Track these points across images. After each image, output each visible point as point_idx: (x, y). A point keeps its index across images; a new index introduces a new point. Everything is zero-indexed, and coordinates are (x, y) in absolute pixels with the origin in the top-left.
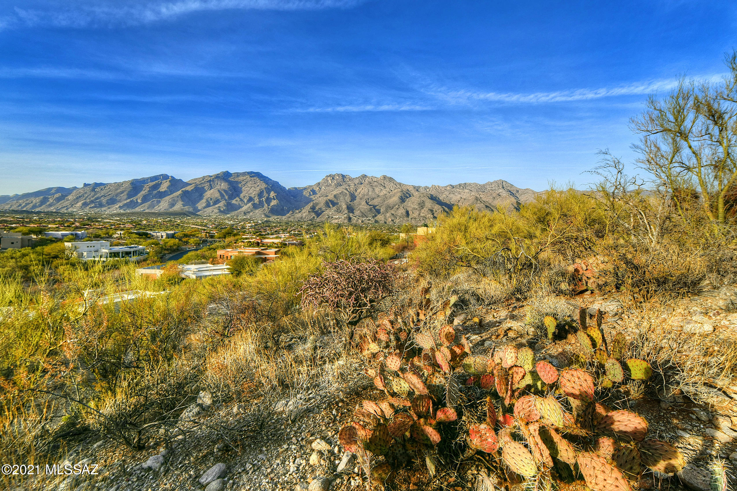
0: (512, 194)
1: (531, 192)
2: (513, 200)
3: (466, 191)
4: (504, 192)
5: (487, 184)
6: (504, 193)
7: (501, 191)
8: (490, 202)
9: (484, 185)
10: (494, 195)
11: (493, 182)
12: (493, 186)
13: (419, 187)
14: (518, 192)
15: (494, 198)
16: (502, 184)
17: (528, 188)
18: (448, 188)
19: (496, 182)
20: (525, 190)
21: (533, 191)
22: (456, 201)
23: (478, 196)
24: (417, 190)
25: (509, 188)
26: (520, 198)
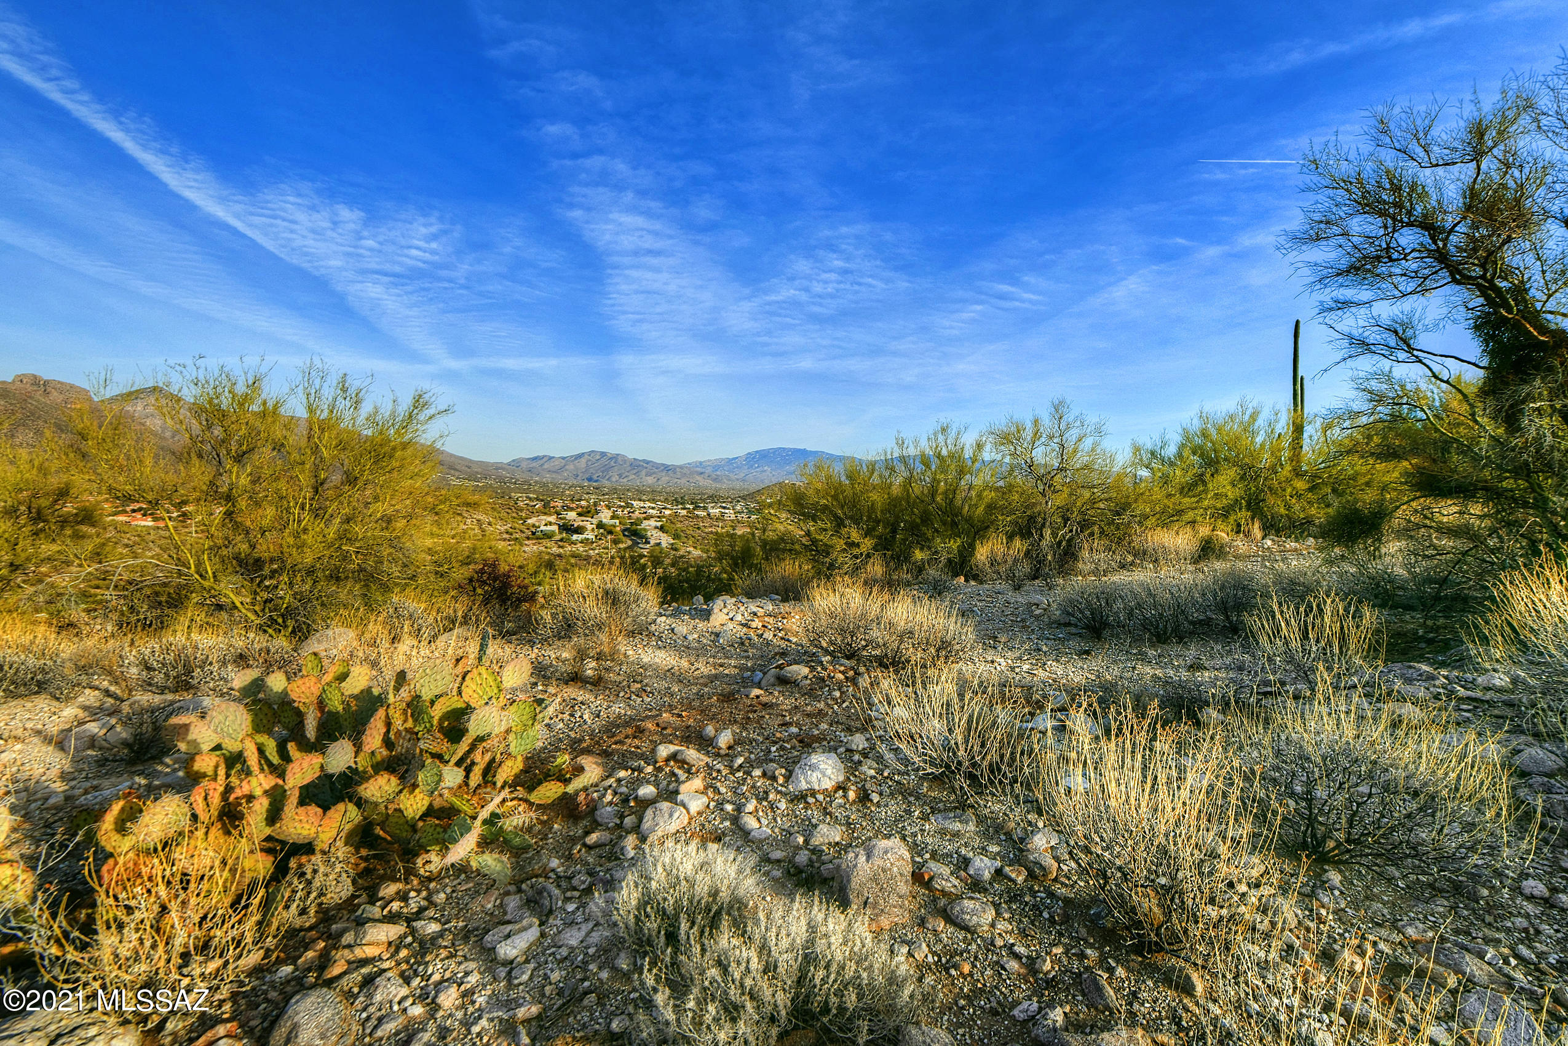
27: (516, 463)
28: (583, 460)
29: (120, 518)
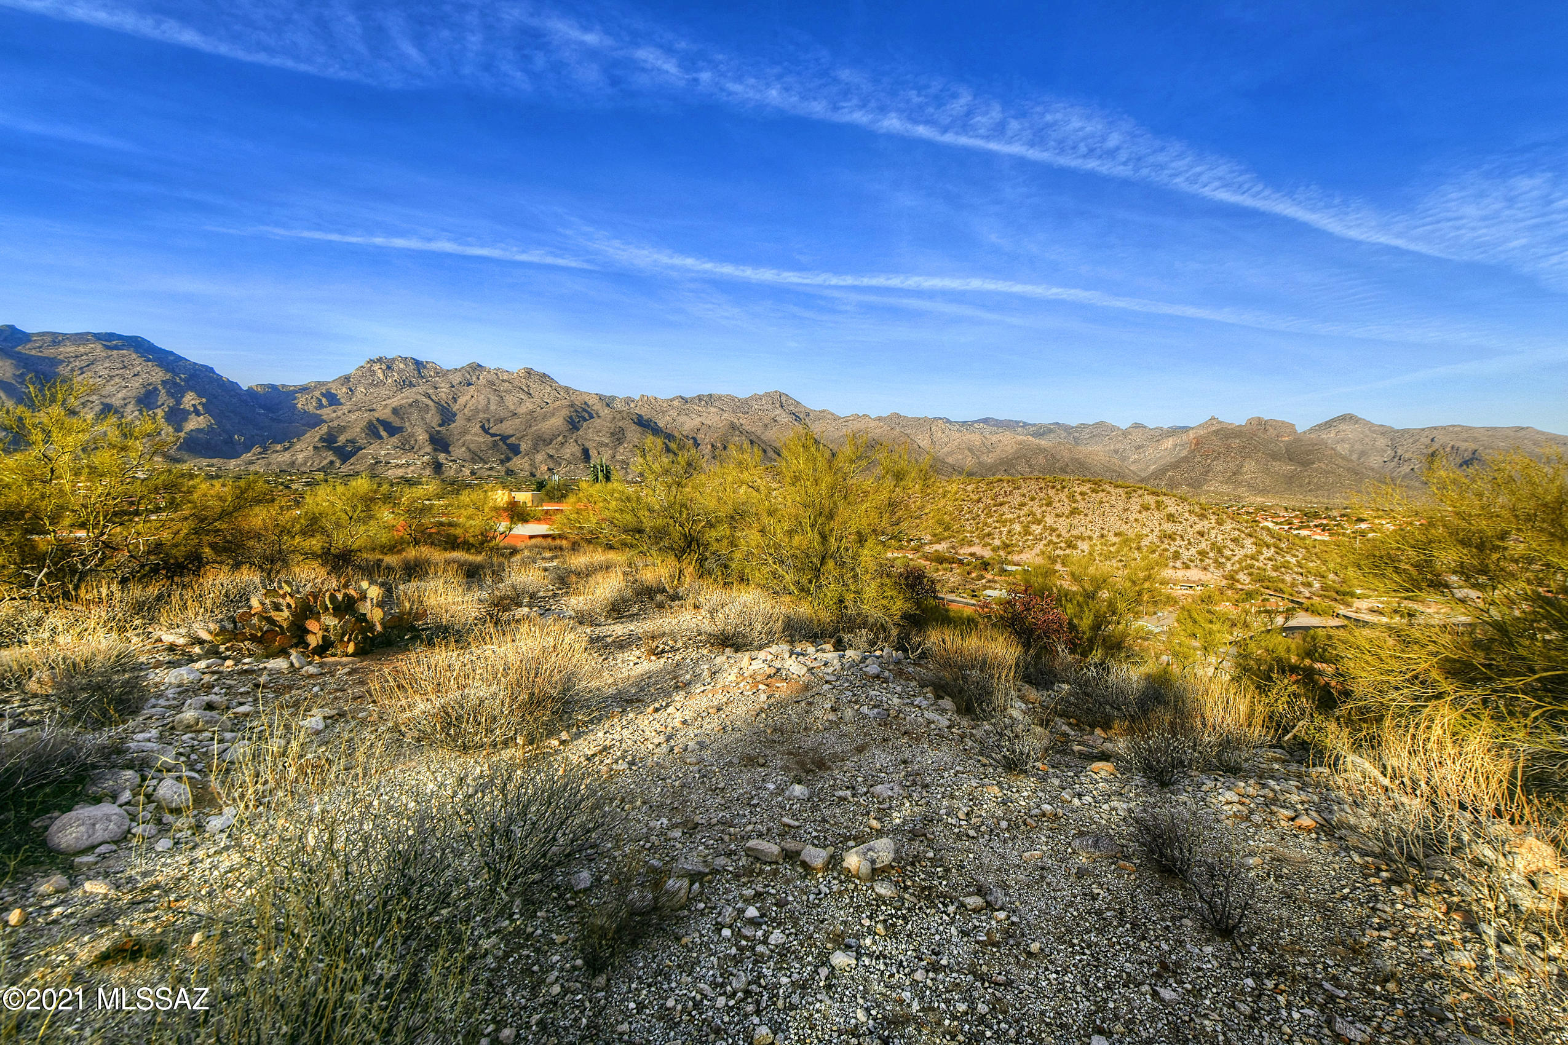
0: (798, 419)
1: (830, 417)
2: (800, 429)
3: (713, 410)
4: (784, 415)
5: (752, 398)
6: (784, 418)
7: (778, 412)
8: (759, 433)
9: (747, 400)
10: (766, 420)
11: (763, 396)
12: (763, 402)
13: (613, 398)
14: (808, 415)
15: (766, 426)
16: (781, 400)
17: (825, 408)
18: (676, 403)
19: (768, 395)
20: (821, 412)
21: (833, 415)
22: (692, 430)
23: (735, 420)
24: (608, 405)
25: (792, 408)
26: (812, 427)
29: (1304, 533)
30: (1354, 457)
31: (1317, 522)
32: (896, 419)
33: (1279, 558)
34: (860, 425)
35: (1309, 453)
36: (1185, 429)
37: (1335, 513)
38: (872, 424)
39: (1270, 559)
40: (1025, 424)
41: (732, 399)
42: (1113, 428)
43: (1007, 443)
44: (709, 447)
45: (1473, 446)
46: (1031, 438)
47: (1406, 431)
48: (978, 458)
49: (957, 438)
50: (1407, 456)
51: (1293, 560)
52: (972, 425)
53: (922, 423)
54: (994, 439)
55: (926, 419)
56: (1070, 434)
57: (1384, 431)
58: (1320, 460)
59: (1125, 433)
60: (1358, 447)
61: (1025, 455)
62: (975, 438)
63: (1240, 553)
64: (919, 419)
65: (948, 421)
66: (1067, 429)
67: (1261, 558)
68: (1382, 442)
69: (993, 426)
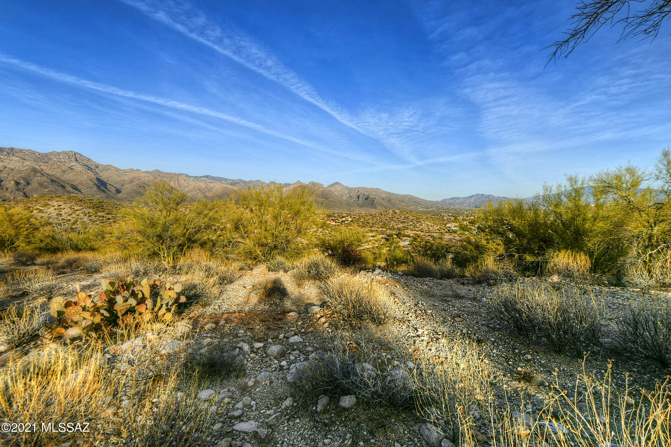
0: (89, 168)
1: (114, 169)
2: (92, 175)
3: (14, 158)
4: (78, 166)
5: (51, 153)
6: (78, 167)
7: (73, 164)
8: (58, 175)
9: (46, 155)
10: (64, 168)
11: (61, 153)
12: (61, 157)
14: (97, 167)
15: (64, 171)
16: (76, 157)
17: (110, 164)
19: (64, 153)
20: (107, 166)
21: (116, 168)
23: (37, 167)
25: (85, 162)
26: (101, 174)
27: (444, 201)
28: (473, 198)
29: (328, 222)
30: (340, 196)
31: (331, 218)
32: (157, 173)
33: (323, 231)
34: (136, 175)
35: (328, 194)
36: (289, 185)
37: (336, 215)
38: (143, 175)
39: (321, 232)
40: (226, 179)
41: (33, 153)
42: (263, 183)
43: (218, 187)
44: (13, 183)
45: (367, 194)
46: (229, 186)
47: (352, 188)
48: (204, 194)
49: (192, 184)
50: (353, 196)
51: (327, 232)
52: (200, 178)
53: (172, 176)
54: (211, 185)
55: (175, 174)
56: (246, 184)
57: (347, 188)
58: (331, 197)
59: (268, 185)
60: (340, 193)
61: (227, 193)
62: (202, 185)
63: (312, 230)
64: (171, 174)
65: (187, 176)
66: (245, 182)
67: (319, 232)
68: (346, 192)
69: (211, 179)
